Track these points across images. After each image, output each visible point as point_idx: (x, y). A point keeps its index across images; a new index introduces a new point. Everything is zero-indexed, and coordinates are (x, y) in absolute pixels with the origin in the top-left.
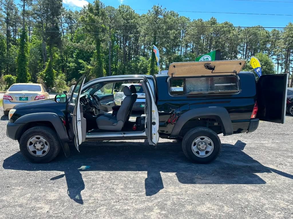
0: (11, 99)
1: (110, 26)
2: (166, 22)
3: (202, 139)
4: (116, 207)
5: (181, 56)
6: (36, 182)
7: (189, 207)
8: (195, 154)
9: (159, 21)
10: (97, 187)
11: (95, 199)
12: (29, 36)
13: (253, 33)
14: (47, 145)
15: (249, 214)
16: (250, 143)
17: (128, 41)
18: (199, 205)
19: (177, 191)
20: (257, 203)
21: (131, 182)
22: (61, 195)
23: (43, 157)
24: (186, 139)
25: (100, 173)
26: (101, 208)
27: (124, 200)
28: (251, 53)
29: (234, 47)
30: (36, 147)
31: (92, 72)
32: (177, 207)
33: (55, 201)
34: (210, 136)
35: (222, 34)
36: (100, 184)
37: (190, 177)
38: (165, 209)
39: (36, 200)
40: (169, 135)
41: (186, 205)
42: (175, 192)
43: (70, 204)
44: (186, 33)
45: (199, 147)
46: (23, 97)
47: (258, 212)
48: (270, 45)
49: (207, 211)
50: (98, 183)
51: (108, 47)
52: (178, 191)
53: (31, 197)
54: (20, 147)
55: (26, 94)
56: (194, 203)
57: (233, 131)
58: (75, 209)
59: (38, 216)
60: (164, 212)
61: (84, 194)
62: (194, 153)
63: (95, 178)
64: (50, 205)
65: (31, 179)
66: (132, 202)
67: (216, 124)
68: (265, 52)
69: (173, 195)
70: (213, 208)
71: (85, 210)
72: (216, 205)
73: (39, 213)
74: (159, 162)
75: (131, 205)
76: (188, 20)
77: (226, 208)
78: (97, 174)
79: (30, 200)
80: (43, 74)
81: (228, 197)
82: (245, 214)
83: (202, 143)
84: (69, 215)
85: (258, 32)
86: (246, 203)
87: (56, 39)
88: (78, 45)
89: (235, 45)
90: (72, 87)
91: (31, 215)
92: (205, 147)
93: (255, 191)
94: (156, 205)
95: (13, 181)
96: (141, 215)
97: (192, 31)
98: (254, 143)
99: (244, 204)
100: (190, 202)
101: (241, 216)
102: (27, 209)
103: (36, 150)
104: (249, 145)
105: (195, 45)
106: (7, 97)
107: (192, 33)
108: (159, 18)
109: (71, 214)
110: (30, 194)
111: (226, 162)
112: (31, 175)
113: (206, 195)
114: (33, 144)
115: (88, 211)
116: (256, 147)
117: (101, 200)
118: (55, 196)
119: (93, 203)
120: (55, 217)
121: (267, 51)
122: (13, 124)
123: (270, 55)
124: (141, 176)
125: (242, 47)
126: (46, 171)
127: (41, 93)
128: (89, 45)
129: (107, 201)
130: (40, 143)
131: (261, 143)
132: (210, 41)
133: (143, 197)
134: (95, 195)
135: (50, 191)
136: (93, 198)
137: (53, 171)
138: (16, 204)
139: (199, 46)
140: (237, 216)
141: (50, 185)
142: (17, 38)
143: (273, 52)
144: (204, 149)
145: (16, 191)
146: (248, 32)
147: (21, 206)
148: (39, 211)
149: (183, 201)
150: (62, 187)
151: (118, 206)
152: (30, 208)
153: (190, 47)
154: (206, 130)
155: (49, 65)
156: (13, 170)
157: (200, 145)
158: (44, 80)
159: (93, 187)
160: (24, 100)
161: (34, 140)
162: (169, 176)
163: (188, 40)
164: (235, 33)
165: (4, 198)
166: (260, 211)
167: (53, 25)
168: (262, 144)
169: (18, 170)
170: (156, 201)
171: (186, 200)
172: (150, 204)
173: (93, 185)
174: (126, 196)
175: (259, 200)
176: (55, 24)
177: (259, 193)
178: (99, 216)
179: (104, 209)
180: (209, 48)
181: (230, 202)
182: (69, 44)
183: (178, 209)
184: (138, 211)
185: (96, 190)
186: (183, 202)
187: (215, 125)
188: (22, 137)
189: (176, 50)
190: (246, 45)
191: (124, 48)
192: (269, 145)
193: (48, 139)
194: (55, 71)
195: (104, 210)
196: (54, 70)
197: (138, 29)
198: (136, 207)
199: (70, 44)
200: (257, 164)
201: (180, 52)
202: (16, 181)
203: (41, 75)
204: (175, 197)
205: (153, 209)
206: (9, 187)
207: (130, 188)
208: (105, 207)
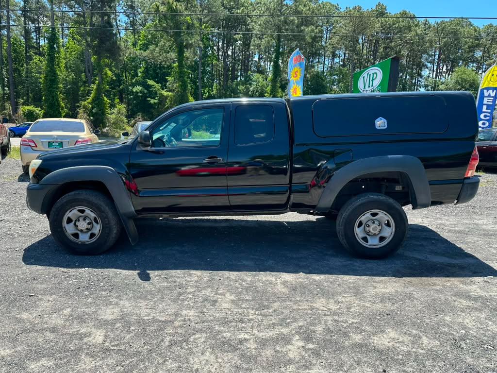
0: (34, 145)
1: (200, 20)
2: (299, 12)
3: (374, 215)
4: (224, 334)
5: (323, 72)
6: (79, 288)
7: (357, 338)
8: (361, 242)
9: (285, 10)
10: (187, 298)
11: (184, 320)
12: (63, 39)
13: (452, 32)
14: (97, 223)
15: (471, 351)
16: (455, 223)
17: (231, 48)
18: (375, 334)
19: (331, 307)
20: (482, 331)
21: (247, 289)
22: (124, 311)
23: (90, 244)
24: (344, 214)
25: (191, 272)
26: (197, 336)
27: (236, 322)
28: (447, 67)
29: (416, 57)
30: (79, 227)
31: (171, 101)
32: (334, 336)
33: (113, 323)
34: (389, 210)
35: (396, 34)
36: (193, 293)
37: (353, 283)
38: (312, 339)
39: (81, 319)
40: (313, 207)
41: (351, 334)
42: (329, 309)
43: (141, 328)
44: (333, 31)
45: (367, 229)
46: (53, 142)
47: (486, 349)
48: (481, 53)
49: (390, 344)
50: (188, 291)
51: (197, 58)
52: (333, 307)
53: (71, 315)
54: (50, 226)
55: (59, 136)
56: (364, 331)
57: (431, 200)
58: (149, 338)
59: (85, 349)
60: (311, 346)
61: (165, 310)
62: (359, 240)
63: (182, 281)
64: (105, 329)
65: (71, 282)
66: (252, 327)
67: (398, 188)
68: (472, 65)
69: (325, 315)
70: (401, 340)
71: (168, 339)
72: (406, 333)
73: (86, 343)
74: (295, 256)
75: (251, 332)
76: (337, 8)
77: (425, 340)
78: (186, 275)
79: (70, 320)
80: (87, 104)
81: (427, 321)
82: (463, 351)
83: (374, 222)
84: (139, 348)
85: (459, 29)
86: (461, 331)
87: (108, 43)
88: (145, 54)
89: (419, 53)
90: (138, 126)
91: (72, 347)
92: (378, 230)
93: (476, 309)
94: (297, 332)
95: (39, 286)
96: (269, 351)
97: (343, 27)
98: (462, 224)
99: (458, 333)
100: (358, 328)
101: (455, 356)
102: (64, 337)
103: (79, 232)
104: (453, 226)
105: (349, 54)
106: (26, 141)
107: (344, 31)
108: (287, 5)
109: (143, 347)
110: (69, 310)
111: (415, 256)
112: (70, 276)
113: (385, 315)
114: (73, 222)
115: (173, 342)
116: (467, 230)
117: (196, 322)
118: (113, 314)
119: (181, 327)
120: (116, 351)
121: (474, 65)
122: (37, 186)
123: (480, 72)
124: (264, 279)
125: (431, 56)
126: (96, 270)
127: (85, 135)
128: (164, 54)
129: (206, 324)
130: (84, 220)
131: (474, 223)
132: (374, 47)
133: (271, 317)
134: (184, 313)
135: (105, 304)
136: (182, 318)
137: (109, 269)
138: (46, 326)
139: (355, 54)
140: (448, 355)
141: (103, 293)
142: (42, 43)
143: (486, 65)
144: (377, 232)
145: (45, 304)
146: (443, 30)
147: (53, 330)
148: (85, 340)
149: (345, 325)
150: (126, 297)
151: (226, 333)
152: (70, 334)
153: (339, 57)
154: (381, 198)
155: (97, 89)
156: (39, 267)
157: (369, 226)
158: (89, 116)
159: (180, 298)
160: (55, 148)
161: (74, 214)
162: (314, 279)
163: (337, 45)
164: (419, 32)
165: (25, 316)
166: (490, 347)
167: (103, 18)
168: (477, 225)
169: (48, 267)
170: (294, 325)
171: (350, 324)
172: (285, 331)
173: (180, 294)
174: (241, 314)
175: (485, 326)
176: (106, 18)
177: (483, 313)
178: (194, 351)
179: (201, 338)
180: (373, 59)
181: (432, 329)
182: (130, 53)
183: (337, 340)
184: (263, 343)
185: (185, 304)
186: (345, 328)
187: (396, 189)
188: (53, 209)
189: (315, 62)
190: (438, 54)
191: (224, 60)
192: (489, 227)
193: (98, 213)
194: (108, 99)
195: (203, 340)
196: (106, 99)
197: (248, 25)
198: (260, 335)
199: (132, 52)
200: (471, 261)
201: (322, 65)
202: (44, 286)
203: (85, 107)
204: (329, 318)
205: (291, 340)
206: (33, 296)
207: (247, 300)
208: (204, 335)
